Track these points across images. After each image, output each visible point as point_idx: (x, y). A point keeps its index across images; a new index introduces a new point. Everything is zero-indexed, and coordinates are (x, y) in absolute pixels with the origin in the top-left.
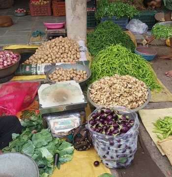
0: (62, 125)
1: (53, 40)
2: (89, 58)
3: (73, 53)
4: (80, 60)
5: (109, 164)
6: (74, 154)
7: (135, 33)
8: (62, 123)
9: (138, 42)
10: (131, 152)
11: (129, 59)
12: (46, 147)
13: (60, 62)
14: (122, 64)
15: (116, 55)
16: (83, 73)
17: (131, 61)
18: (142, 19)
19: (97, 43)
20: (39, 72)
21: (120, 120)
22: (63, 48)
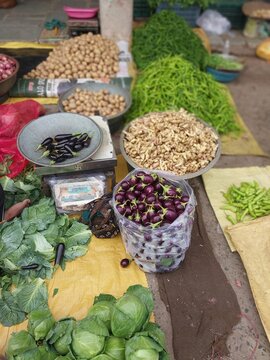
0: (76, 194)
1: (77, 39)
3: (107, 64)
4: (119, 75)
6: (92, 244)
8: (75, 190)
9: (214, 48)
10: (179, 251)
11: (193, 83)
12: (43, 233)
13: (85, 77)
14: (182, 90)
15: (174, 74)
16: (119, 99)
18: (223, 10)
20: (48, 93)
21: (167, 195)
22: (92, 55)
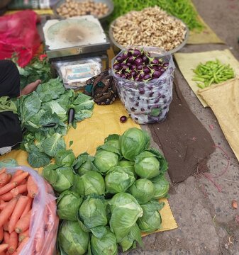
0: (77, 73)
6: (95, 109)
8: (78, 70)
10: (165, 102)
12: (57, 101)
20: (42, 6)
21: (152, 63)
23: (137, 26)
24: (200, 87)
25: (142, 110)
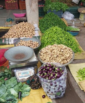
0: (24, 75)
1: (19, 24)
2: (40, 34)
3: (31, 32)
4: (35, 36)
5: (51, 96)
6: (31, 92)
7: (67, 19)
8: (24, 73)
9: (69, 25)
10: (63, 89)
12: (14, 88)
13: (23, 37)
14: (59, 38)
15: (55, 32)
16: (36, 43)
17: (64, 36)
18: (71, 12)
19: (45, 26)
20: (10, 43)
21: (57, 70)
22: (25, 29)
23: (50, 52)
24: (80, 80)
25: (52, 93)
